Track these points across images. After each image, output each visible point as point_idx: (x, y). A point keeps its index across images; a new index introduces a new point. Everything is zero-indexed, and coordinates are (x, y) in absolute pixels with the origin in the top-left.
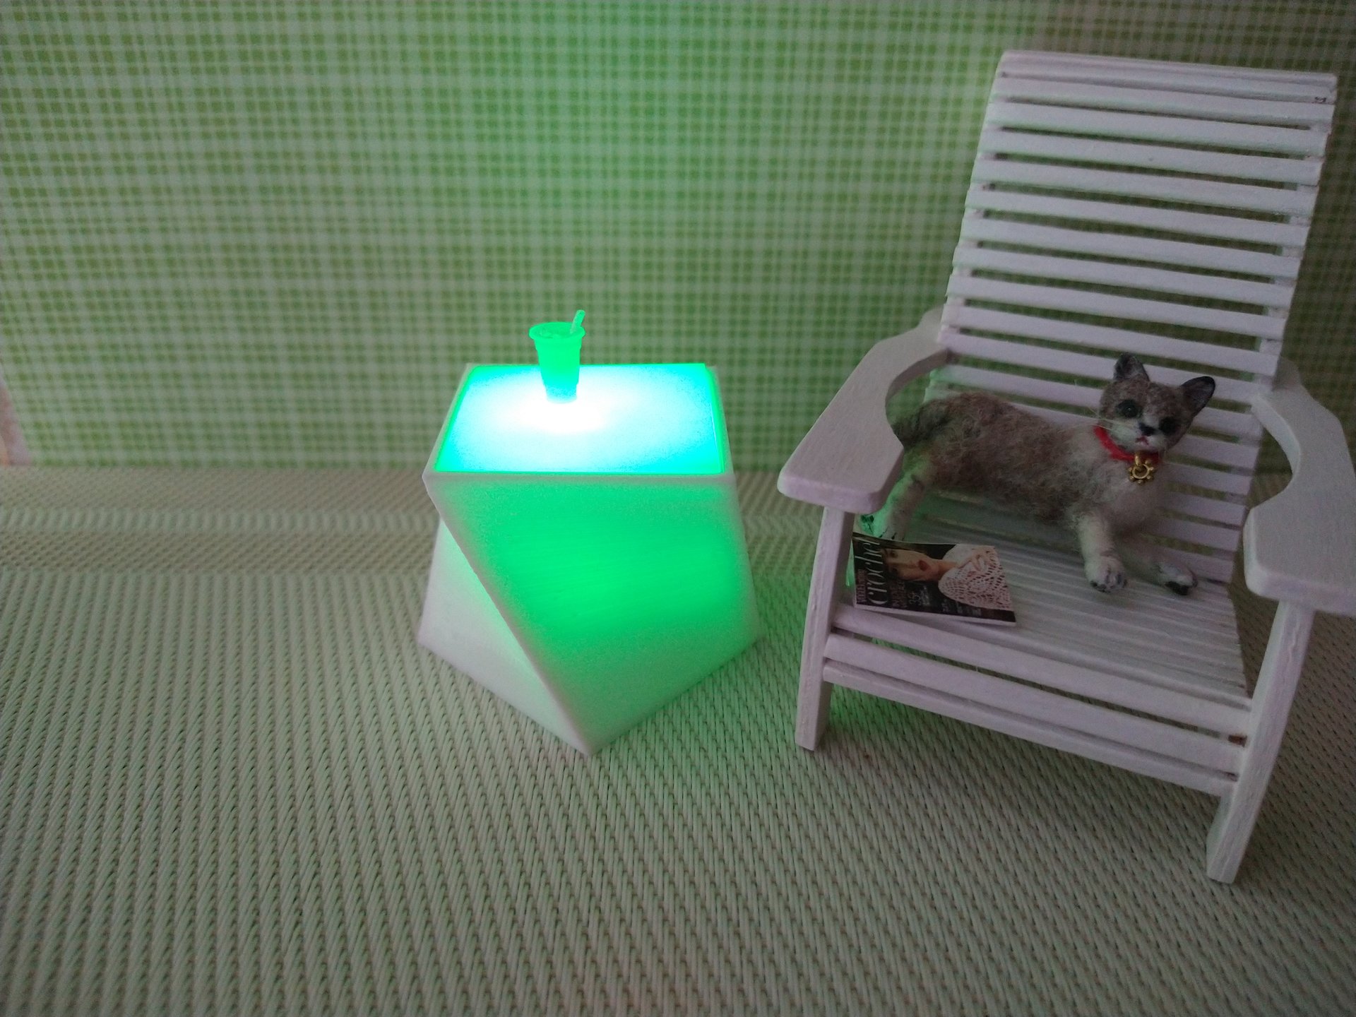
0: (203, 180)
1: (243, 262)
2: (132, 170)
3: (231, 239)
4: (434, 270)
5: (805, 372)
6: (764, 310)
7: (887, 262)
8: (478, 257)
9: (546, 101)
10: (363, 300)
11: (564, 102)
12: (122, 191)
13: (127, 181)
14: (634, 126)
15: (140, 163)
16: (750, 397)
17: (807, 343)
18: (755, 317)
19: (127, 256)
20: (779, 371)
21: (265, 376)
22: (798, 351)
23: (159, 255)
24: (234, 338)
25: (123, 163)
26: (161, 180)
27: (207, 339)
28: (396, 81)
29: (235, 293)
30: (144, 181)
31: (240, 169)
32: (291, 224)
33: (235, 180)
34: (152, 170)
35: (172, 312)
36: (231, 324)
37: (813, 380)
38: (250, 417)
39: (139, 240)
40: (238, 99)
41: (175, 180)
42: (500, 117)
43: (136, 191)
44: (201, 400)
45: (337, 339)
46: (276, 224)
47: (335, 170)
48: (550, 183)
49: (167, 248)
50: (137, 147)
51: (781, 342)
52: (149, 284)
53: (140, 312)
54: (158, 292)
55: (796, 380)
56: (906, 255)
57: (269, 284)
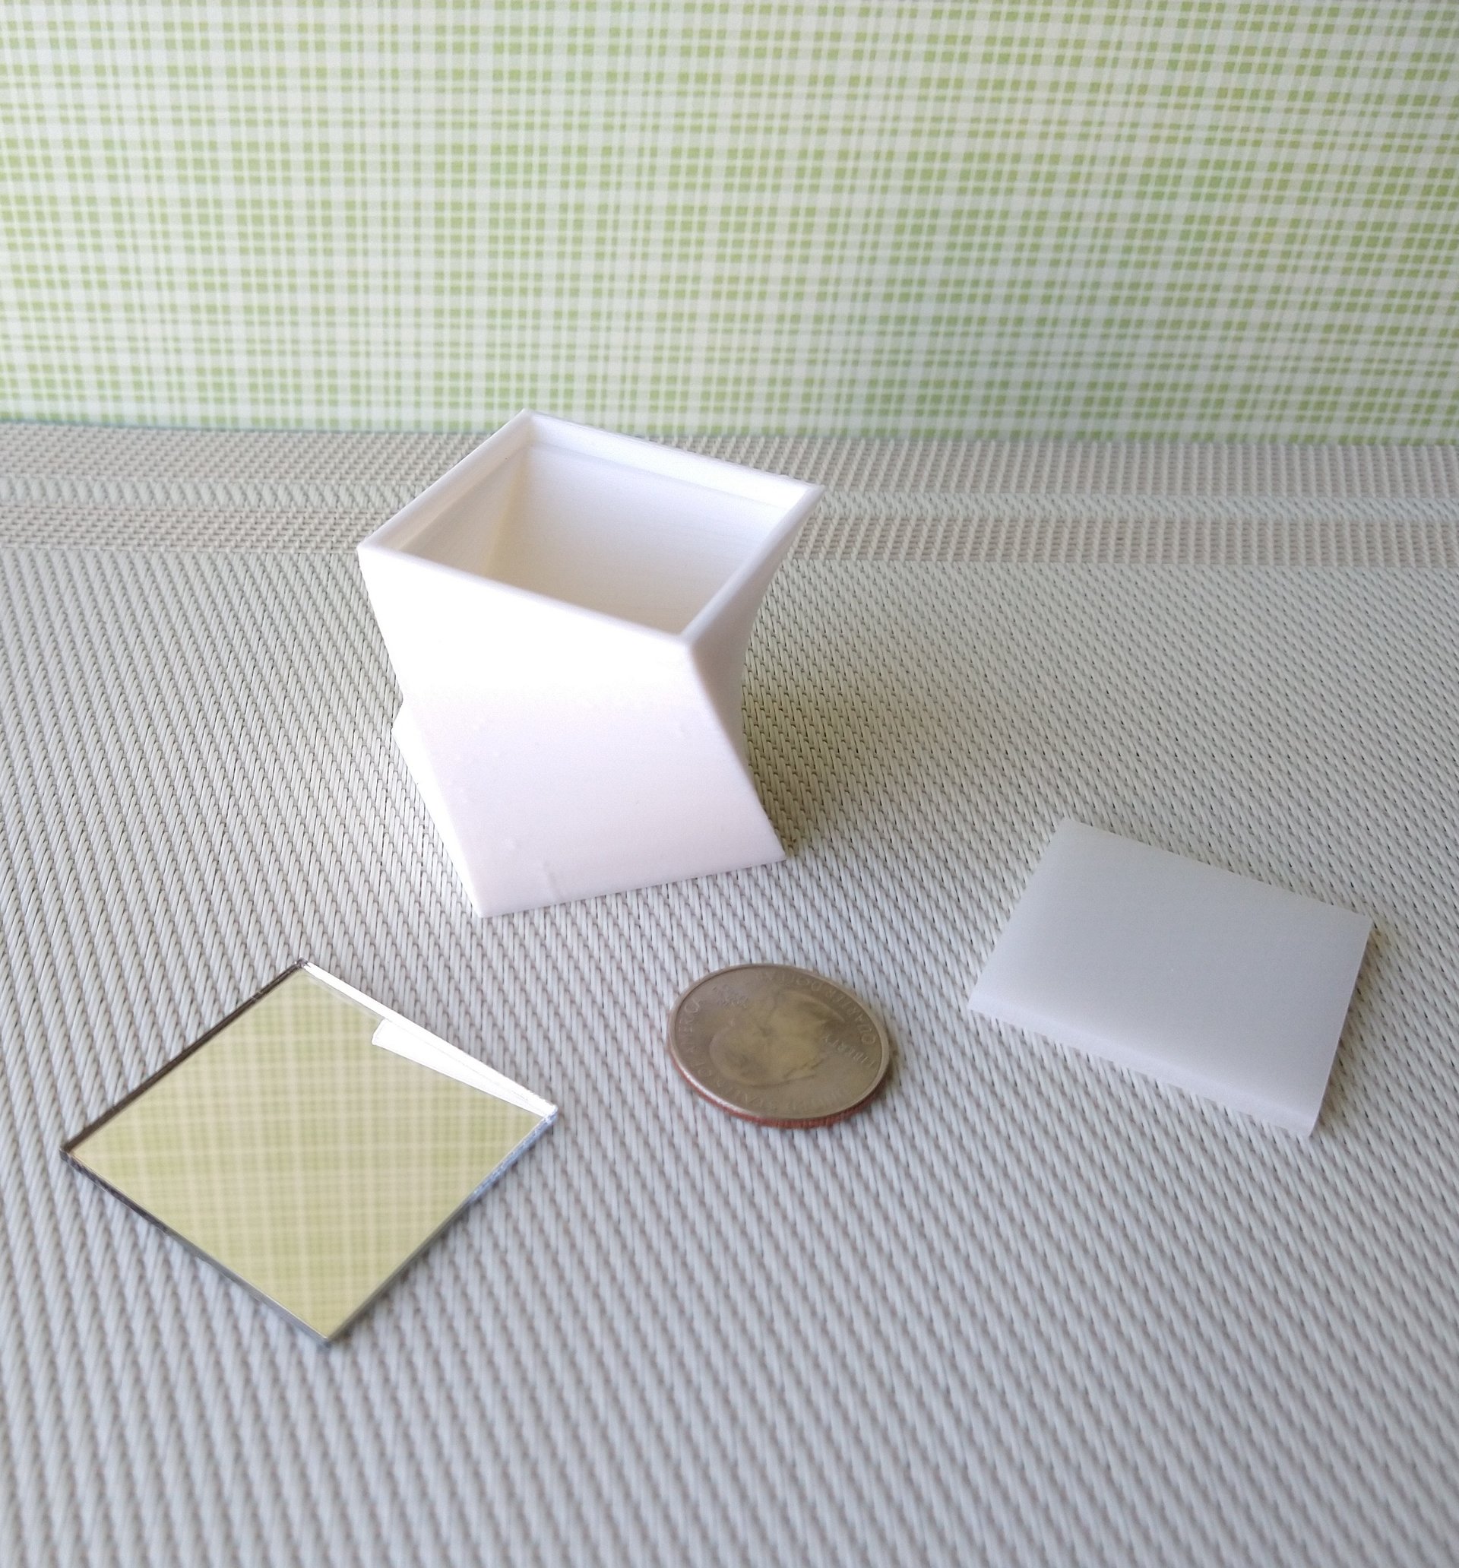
0: (159, 58)
1: (199, 163)
2: (72, 44)
3: (187, 134)
4: (428, 175)
8: (484, 158)
10: (338, 213)
12: (58, 70)
13: (64, 57)
15: (83, 35)
19: (57, 153)
21: (211, 309)
23: (97, 153)
24: (179, 260)
25: (61, 34)
26: (107, 57)
27: (146, 260)
29: (185, 202)
30: (85, 57)
31: (205, 45)
32: (260, 116)
33: (198, 58)
34: (97, 44)
35: (106, 226)
36: (178, 242)
38: (189, 361)
39: (74, 132)
41: (124, 58)
43: (75, 70)
44: (132, 339)
45: (302, 262)
46: (242, 116)
47: (320, 46)
49: (108, 144)
50: (81, 13)
52: (82, 189)
53: (67, 225)
54: (92, 200)
57: (228, 192)
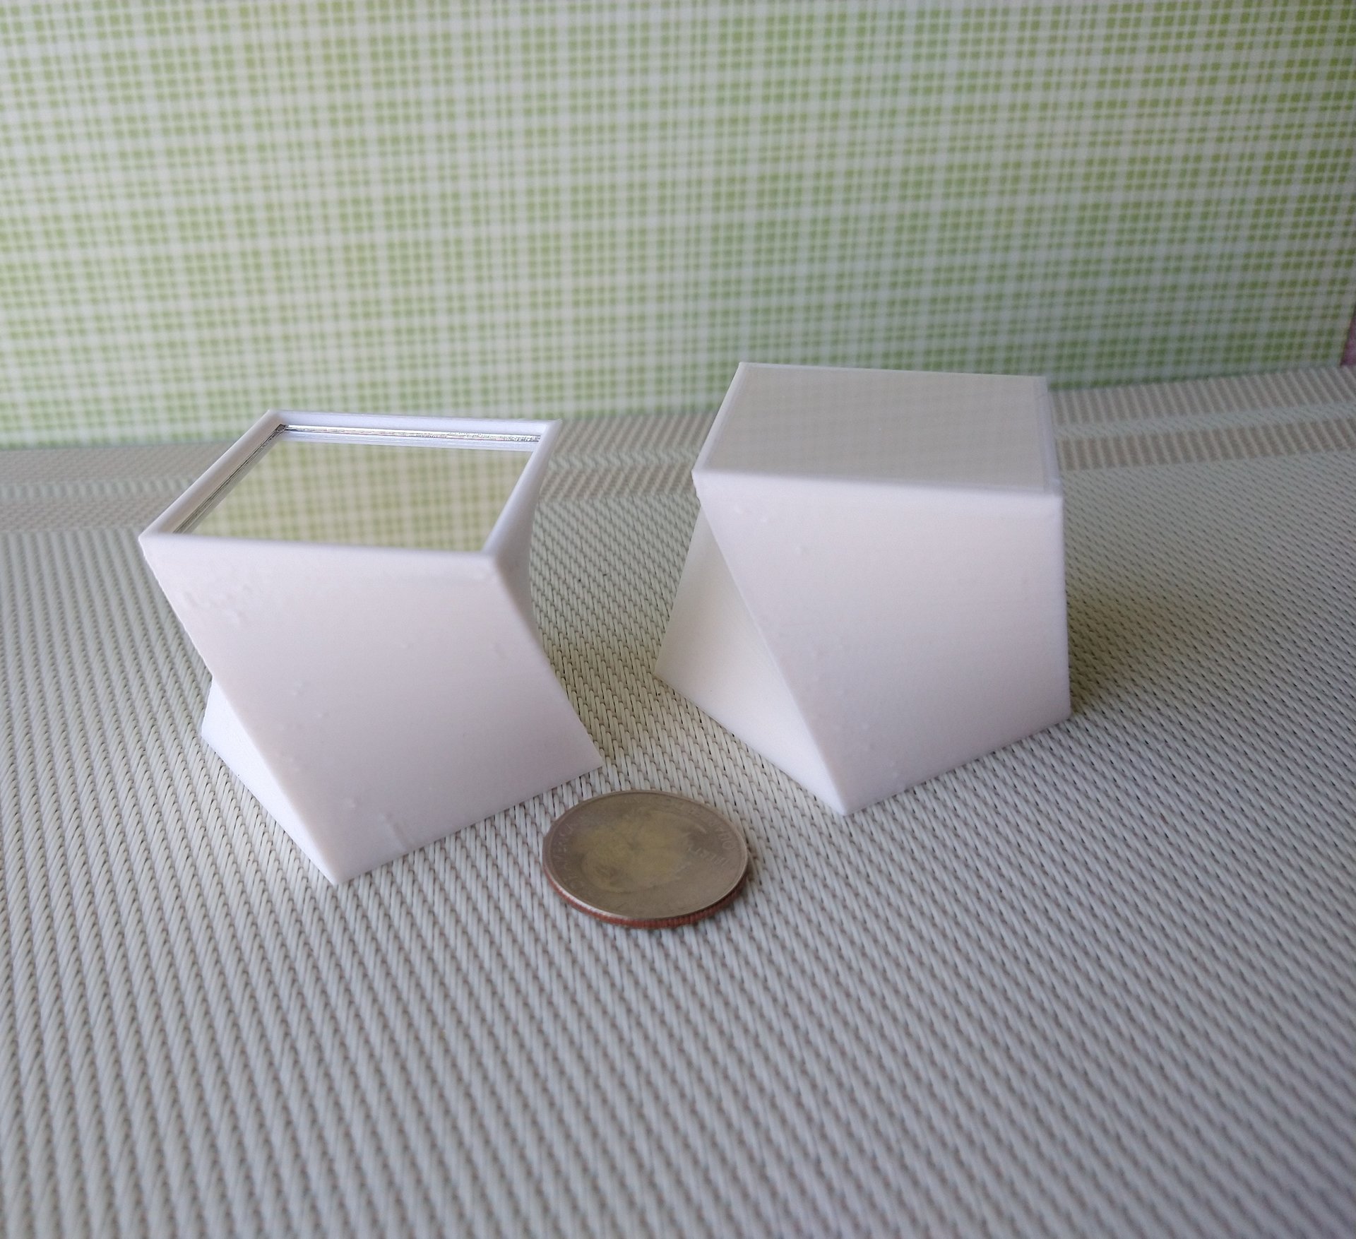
0: (111, 146)
1: (150, 228)
2: (41, 139)
3: (139, 205)
4: (335, 224)
5: (704, 306)
6: (661, 244)
7: (781, 185)
8: (378, 208)
9: (440, 45)
10: (267, 260)
11: (457, 44)
12: (31, 161)
13: (36, 150)
14: (526, 63)
15: (49, 132)
16: (651, 336)
17: (705, 275)
18: (652, 251)
19: (36, 228)
20: (679, 307)
21: (172, 345)
22: (696, 284)
23: (68, 225)
24: (142, 307)
25: (32, 132)
26: (69, 148)
27: (116, 309)
28: (296, 34)
29: (142, 260)
30: (53, 149)
31: (147, 133)
32: (196, 186)
33: (142, 143)
34: (60, 138)
35: (81, 284)
36: (139, 292)
37: (713, 314)
38: (158, 389)
39: (48, 210)
40: (144, 61)
41: (83, 147)
42: (396, 63)
43: (44, 160)
44: (110, 374)
45: (241, 302)
46: (182, 187)
47: (239, 128)
48: (445, 127)
49: (77, 217)
50: (46, 115)
51: (680, 276)
52: (59, 255)
53: (50, 285)
54: (67, 264)
55: (696, 315)
56: (800, 177)
57: (176, 249)
